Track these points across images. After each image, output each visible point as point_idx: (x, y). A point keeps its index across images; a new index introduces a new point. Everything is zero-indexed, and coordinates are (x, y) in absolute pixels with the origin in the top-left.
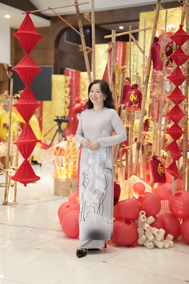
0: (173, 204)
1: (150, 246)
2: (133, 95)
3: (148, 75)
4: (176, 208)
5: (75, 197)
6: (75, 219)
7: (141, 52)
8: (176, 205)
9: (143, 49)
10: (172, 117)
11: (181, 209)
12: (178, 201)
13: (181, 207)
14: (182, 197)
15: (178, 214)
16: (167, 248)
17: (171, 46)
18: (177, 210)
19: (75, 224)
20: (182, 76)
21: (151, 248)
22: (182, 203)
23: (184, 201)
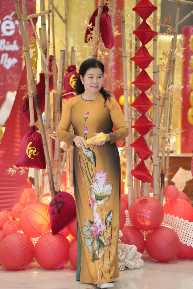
0: (138, 214)
1: (122, 267)
2: (74, 80)
3: (96, 55)
4: (142, 219)
5: (7, 216)
6: (21, 244)
7: (62, 22)
8: (142, 214)
9: (64, 17)
10: (140, 107)
11: (148, 219)
12: (144, 210)
13: (148, 217)
14: (149, 205)
15: (145, 225)
16: (139, 268)
17: (119, 17)
18: (144, 221)
19: (21, 250)
20: (149, 57)
21: (123, 269)
22: (149, 212)
23: (152, 209)
